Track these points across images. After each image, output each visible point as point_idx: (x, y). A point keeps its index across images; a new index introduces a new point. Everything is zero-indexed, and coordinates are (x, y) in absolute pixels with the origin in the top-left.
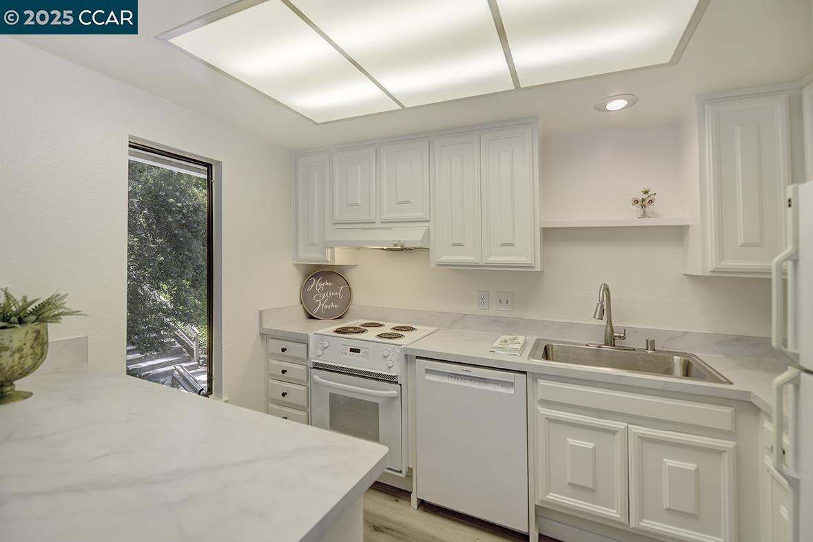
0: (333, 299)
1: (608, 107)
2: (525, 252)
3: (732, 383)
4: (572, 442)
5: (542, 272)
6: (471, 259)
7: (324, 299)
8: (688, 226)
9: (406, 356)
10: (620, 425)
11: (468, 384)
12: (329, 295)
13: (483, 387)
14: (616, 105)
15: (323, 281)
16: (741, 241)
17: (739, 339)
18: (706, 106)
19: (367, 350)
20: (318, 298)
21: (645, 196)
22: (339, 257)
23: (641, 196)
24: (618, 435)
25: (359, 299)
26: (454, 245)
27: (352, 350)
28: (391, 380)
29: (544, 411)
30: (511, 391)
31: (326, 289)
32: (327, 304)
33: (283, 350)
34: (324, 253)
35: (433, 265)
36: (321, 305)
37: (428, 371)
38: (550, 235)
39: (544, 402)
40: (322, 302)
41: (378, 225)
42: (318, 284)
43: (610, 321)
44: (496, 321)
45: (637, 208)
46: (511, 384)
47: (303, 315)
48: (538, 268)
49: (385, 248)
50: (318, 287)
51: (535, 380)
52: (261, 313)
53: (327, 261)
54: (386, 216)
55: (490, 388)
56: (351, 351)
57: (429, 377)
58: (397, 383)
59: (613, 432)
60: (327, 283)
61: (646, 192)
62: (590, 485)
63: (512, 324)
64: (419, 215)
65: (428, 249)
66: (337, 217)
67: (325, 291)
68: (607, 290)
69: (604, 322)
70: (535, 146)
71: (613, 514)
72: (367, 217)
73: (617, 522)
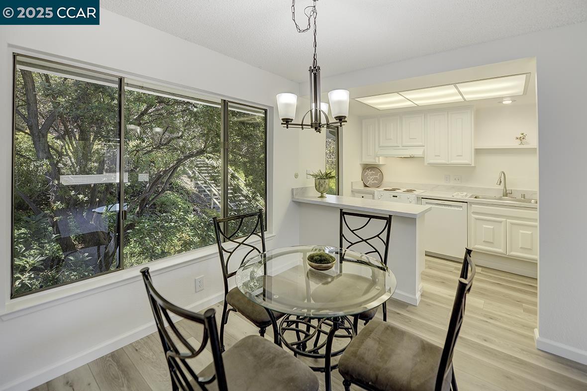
0: (375, 179)
2: (467, 159)
5: (475, 167)
6: (443, 161)
9: (417, 198)
10: (503, 219)
11: (443, 207)
12: (374, 177)
14: (507, 102)
15: (371, 171)
19: (400, 196)
20: (369, 178)
21: (522, 136)
22: (381, 161)
23: (520, 136)
24: (502, 223)
25: (386, 179)
26: (436, 156)
29: (474, 216)
30: (462, 209)
32: (373, 181)
33: (363, 197)
34: (375, 159)
35: (426, 164)
36: (370, 182)
37: (427, 203)
38: (478, 152)
39: (474, 213)
40: (371, 180)
41: (401, 148)
42: (369, 172)
43: (505, 187)
44: (453, 187)
45: (519, 141)
46: (461, 207)
47: (363, 185)
48: (473, 165)
50: (369, 174)
51: (471, 205)
52: (352, 182)
53: (376, 162)
54: (405, 144)
55: (453, 208)
56: (393, 197)
60: (372, 172)
61: (522, 134)
62: (491, 241)
63: (460, 189)
64: (420, 144)
65: (424, 158)
66: (381, 144)
67: (372, 175)
68: (504, 173)
69: (502, 187)
70: (473, 116)
71: (501, 251)
72: (396, 145)
73: (502, 254)
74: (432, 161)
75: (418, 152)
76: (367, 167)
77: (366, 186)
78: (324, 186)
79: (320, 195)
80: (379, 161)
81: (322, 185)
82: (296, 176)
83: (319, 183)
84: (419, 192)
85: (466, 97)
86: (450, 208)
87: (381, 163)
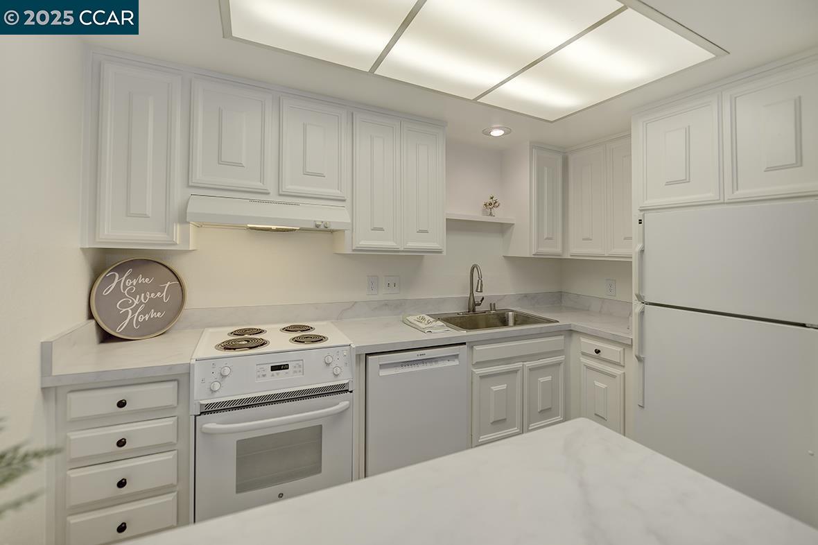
0: (153, 304)
1: (492, 133)
3: (558, 322)
4: (495, 388)
6: (391, 244)
7: (138, 306)
8: (513, 224)
9: (357, 355)
10: (518, 365)
11: (421, 367)
12: (145, 299)
13: (434, 366)
14: (497, 133)
15: (131, 277)
16: (545, 237)
17: (526, 296)
18: (534, 150)
19: (301, 363)
20: (124, 305)
21: (491, 201)
23: (489, 201)
24: (517, 373)
26: (374, 229)
27: (274, 368)
28: (341, 390)
30: (456, 362)
31: (141, 289)
32: (143, 313)
33: (121, 404)
34: (168, 232)
36: (131, 315)
37: (382, 366)
39: (477, 364)
40: (134, 311)
41: (273, 197)
42: (125, 282)
46: (456, 356)
48: (444, 253)
49: (274, 227)
50: (125, 287)
52: (45, 347)
53: (175, 244)
55: (441, 365)
56: (272, 370)
57: (383, 373)
58: (347, 391)
60: (141, 280)
61: (492, 198)
62: (504, 417)
63: (400, 306)
64: (334, 192)
66: (199, 176)
67: (138, 293)
72: (257, 185)
74: (364, 243)
75: (335, 216)
76: (118, 263)
77: (106, 337)
80: (187, 237)
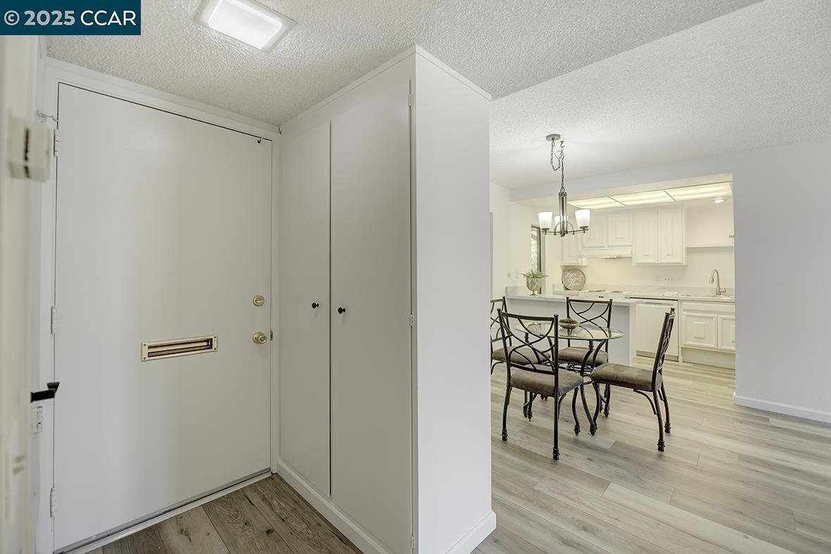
0: (577, 281)
2: (678, 257)
4: (696, 323)
5: (686, 266)
7: (573, 281)
9: (626, 297)
10: (714, 315)
11: (653, 306)
12: (575, 279)
14: (718, 201)
15: (572, 273)
20: (570, 280)
22: (584, 262)
24: (714, 319)
25: (590, 280)
26: (645, 256)
29: (684, 313)
31: (574, 277)
32: (574, 283)
35: (634, 264)
36: (571, 284)
38: (690, 251)
39: (684, 310)
41: (606, 248)
42: (570, 274)
43: (718, 286)
44: (664, 288)
46: (672, 305)
47: (563, 288)
48: (684, 264)
50: (570, 276)
51: (682, 303)
52: (554, 284)
54: (611, 244)
59: (712, 318)
60: (574, 274)
62: (703, 337)
63: (672, 289)
64: (628, 244)
65: (631, 258)
66: (585, 245)
68: (717, 272)
69: (715, 285)
70: (684, 215)
71: (712, 346)
72: (601, 245)
73: (713, 348)
74: (640, 261)
75: (625, 252)
76: (567, 269)
77: (567, 289)
78: (536, 284)
79: (532, 293)
80: (582, 263)
81: (534, 284)
82: (509, 276)
83: (532, 281)
84: (625, 293)
85: (675, 198)
86: (660, 306)
87: (584, 264)
